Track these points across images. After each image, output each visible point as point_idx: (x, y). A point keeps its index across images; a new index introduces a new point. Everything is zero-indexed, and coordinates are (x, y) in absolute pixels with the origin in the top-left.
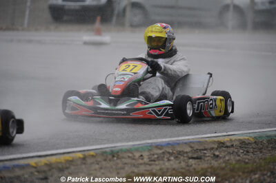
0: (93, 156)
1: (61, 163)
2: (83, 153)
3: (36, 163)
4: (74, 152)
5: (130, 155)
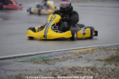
0: (96, 49)
1: (84, 52)
2: (92, 48)
3: (75, 52)
4: (87, 48)
5: (110, 49)
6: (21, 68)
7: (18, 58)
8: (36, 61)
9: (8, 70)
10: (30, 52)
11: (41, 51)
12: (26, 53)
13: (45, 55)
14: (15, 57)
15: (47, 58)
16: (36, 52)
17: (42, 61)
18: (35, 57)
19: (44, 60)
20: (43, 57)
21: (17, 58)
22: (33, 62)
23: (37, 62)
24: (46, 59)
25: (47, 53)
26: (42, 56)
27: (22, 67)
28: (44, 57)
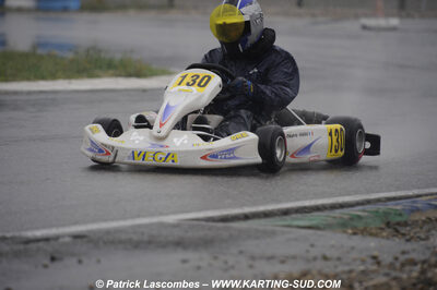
6: (308, 251)
7: (299, 215)
8: (360, 225)
9: (261, 258)
10: (340, 195)
11: (377, 192)
12: (324, 197)
13: (391, 206)
14: (286, 212)
15: (400, 215)
16: (361, 193)
17: (383, 226)
18: (356, 211)
19: (388, 224)
20: (386, 214)
21: (294, 216)
22: (350, 231)
23: (365, 229)
24: (398, 219)
25: (400, 198)
26: (382, 208)
27: (312, 246)
28: (390, 213)
